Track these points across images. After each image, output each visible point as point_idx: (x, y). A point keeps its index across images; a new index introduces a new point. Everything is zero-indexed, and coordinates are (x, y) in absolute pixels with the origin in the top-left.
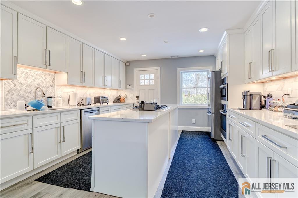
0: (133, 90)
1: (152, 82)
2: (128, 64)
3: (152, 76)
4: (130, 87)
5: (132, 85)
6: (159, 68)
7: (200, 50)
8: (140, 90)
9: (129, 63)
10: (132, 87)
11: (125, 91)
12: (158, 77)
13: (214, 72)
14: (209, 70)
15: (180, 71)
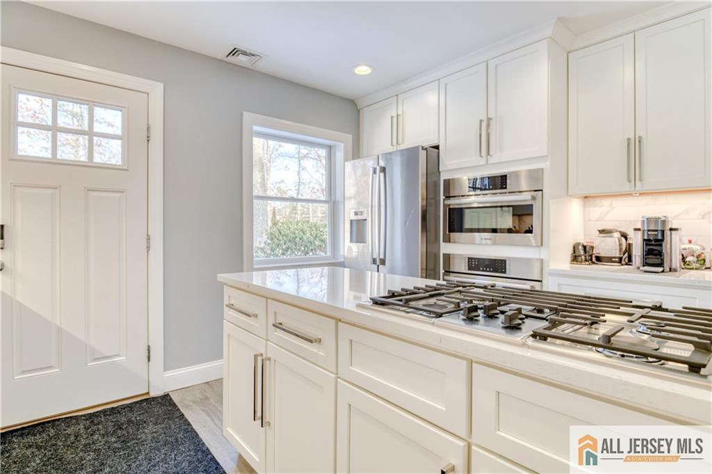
3: (110, 120)
6: (155, 89)
12: (148, 129)
13: (425, 152)
14: (343, 145)
15: (256, 128)
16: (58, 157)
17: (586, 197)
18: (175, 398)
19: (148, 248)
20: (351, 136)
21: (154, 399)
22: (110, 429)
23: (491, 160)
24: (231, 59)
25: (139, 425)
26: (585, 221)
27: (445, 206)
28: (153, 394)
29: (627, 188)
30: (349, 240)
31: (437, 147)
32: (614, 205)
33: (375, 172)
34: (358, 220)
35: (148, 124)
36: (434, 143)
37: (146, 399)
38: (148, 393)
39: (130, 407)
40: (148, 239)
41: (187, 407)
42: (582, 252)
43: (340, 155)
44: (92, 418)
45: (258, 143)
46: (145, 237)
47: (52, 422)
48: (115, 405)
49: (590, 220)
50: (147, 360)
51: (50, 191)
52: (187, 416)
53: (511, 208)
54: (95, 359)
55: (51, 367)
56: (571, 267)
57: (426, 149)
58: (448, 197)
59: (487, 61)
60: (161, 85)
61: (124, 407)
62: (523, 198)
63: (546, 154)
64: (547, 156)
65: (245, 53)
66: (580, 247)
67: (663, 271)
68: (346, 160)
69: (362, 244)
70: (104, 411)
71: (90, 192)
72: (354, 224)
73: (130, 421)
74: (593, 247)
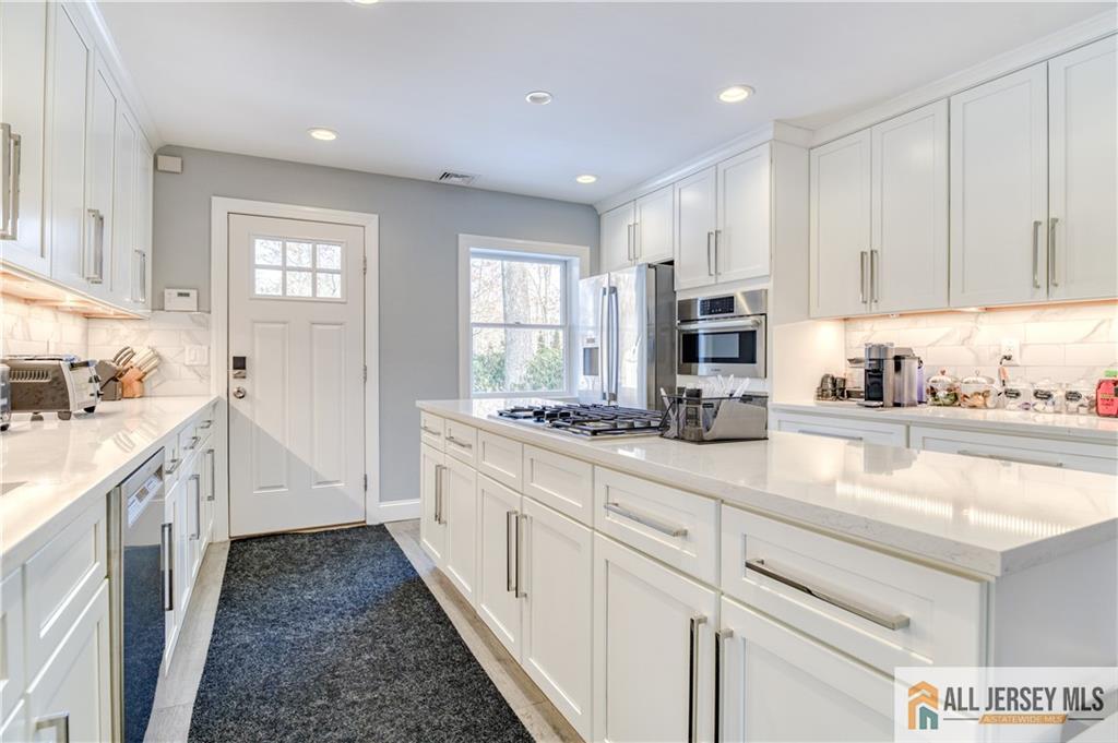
0: (206, 326)
1: (330, 288)
2: (167, 163)
3: (331, 257)
4: (190, 303)
5: (198, 294)
6: (371, 221)
7: (580, 175)
8: (255, 322)
9: (179, 160)
10: (204, 306)
11: (144, 326)
12: (365, 261)
13: (653, 270)
14: (578, 259)
15: (472, 249)
16: (288, 294)
17: (845, 319)
18: (388, 527)
19: (365, 378)
20: (588, 248)
21: (369, 526)
22: (330, 543)
23: (720, 280)
24: (444, 181)
25: (354, 542)
26: (846, 348)
27: (680, 331)
28: (368, 523)
29: (863, 310)
30: (582, 371)
31: (671, 263)
32: (875, 329)
33: (604, 293)
34: (591, 349)
35: (364, 257)
36: (667, 258)
37: (363, 527)
38: (365, 522)
39: (348, 531)
40: (365, 369)
41: (399, 534)
42: (830, 386)
43: (576, 271)
44: (316, 536)
45: (475, 262)
46: (362, 367)
47: (283, 534)
48: (335, 528)
49: (851, 347)
50: (363, 489)
51: (282, 326)
52: (396, 539)
53: (737, 335)
54: (319, 483)
55: (281, 487)
56: (819, 404)
57: (655, 267)
58: (684, 321)
59: (716, 165)
60: (377, 216)
61: (342, 530)
62: (746, 324)
63: (768, 273)
64: (769, 276)
65: (457, 176)
66: (829, 380)
67: (882, 406)
68: (581, 278)
69: (593, 377)
70: (326, 532)
71: (315, 326)
72: (587, 351)
73: (346, 540)
74: (844, 380)
